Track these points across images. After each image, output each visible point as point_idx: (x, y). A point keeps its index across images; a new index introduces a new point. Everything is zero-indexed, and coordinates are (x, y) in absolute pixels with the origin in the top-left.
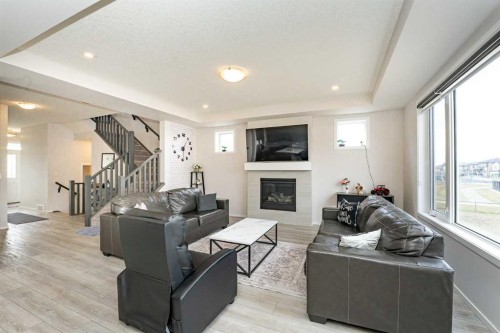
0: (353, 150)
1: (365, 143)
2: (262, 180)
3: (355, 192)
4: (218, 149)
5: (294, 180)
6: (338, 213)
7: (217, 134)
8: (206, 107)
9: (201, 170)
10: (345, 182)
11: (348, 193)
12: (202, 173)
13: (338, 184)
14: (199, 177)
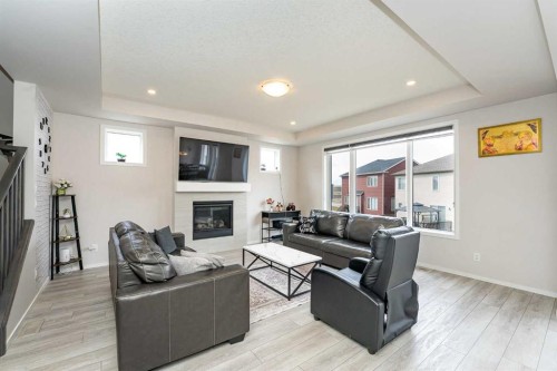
0: (271, 174)
1: (279, 169)
2: (195, 203)
3: (276, 210)
4: (110, 158)
6: (298, 226)
8: (152, 92)
9: (69, 192)
10: (270, 202)
11: (272, 211)
12: (73, 197)
13: (263, 203)
14: (64, 205)
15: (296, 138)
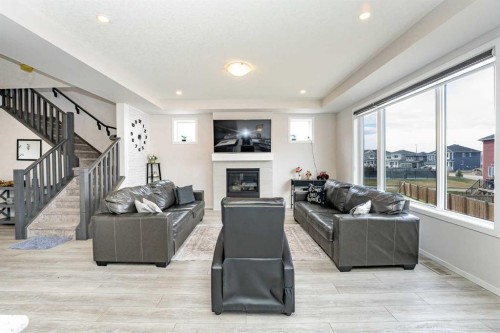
0: (302, 144)
1: (311, 138)
2: (228, 170)
3: (305, 178)
4: (177, 139)
5: (258, 170)
6: (307, 195)
7: (175, 122)
8: (179, 93)
9: (157, 161)
10: (298, 170)
11: (300, 179)
12: (159, 164)
13: (292, 172)
14: (155, 169)
15: (321, 106)
